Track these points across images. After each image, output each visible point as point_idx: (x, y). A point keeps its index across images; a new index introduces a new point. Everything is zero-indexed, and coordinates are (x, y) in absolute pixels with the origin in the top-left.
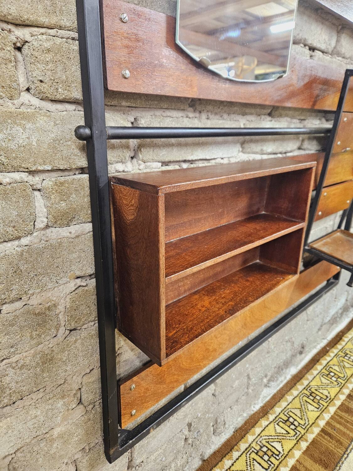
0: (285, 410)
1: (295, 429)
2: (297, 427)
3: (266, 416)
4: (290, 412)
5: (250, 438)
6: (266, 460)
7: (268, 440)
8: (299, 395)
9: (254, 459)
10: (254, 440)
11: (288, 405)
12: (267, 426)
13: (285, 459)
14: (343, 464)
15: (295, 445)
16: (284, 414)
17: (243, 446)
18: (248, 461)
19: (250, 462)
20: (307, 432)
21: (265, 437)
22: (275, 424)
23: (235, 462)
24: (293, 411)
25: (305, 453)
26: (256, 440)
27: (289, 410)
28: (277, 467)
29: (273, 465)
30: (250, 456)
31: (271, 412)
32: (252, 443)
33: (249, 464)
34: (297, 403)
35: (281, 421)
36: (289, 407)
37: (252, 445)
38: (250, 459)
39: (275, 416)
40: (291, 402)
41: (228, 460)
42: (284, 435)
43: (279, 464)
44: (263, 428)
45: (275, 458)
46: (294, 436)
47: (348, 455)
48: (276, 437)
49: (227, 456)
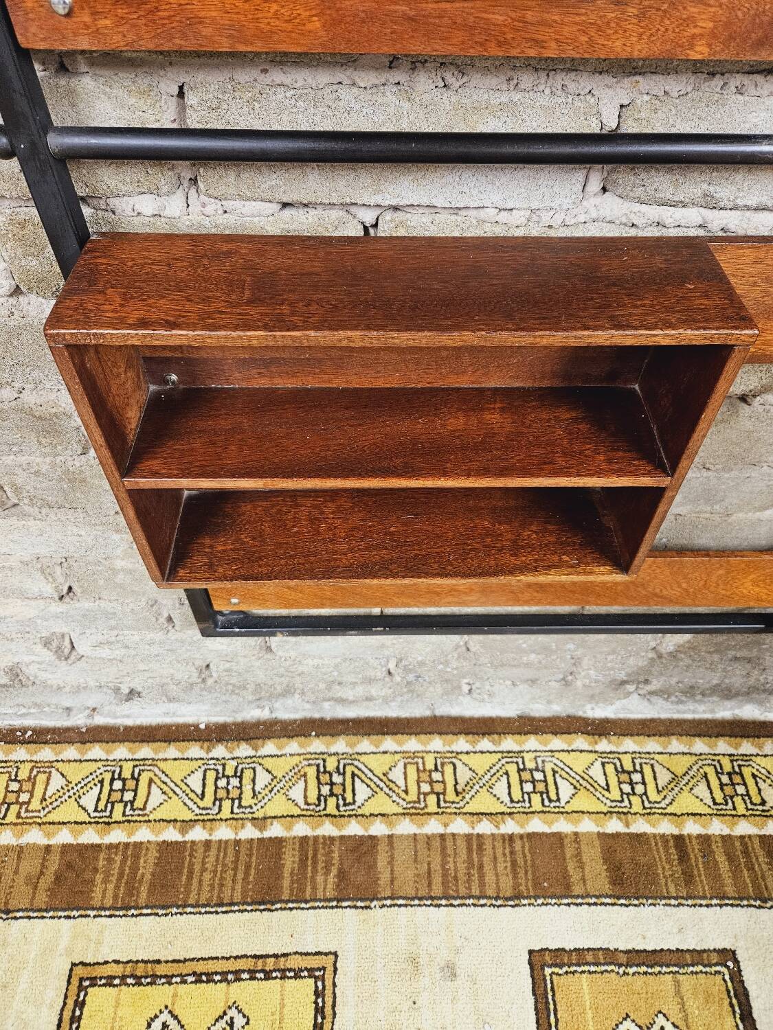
0: (643, 756)
1: (628, 794)
2: (634, 794)
3: (596, 737)
4: (649, 766)
5: (532, 742)
6: (525, 790)
7: (559, 770)
8: (704, 757)
9: (507, 773)
10: (536, 751)
11: (662, 753)
12: (581, 751)
13: (557, 815)
14: (652, 907)
15: (598, 813)
16: (633, 759)
17: (509, 743)
18: (497, 767)
19: (498, 771)
20: (644, 815)
21: (558, 763)
22: (600, 759)
23: (475, 752)
24: (658, 768)
25: (602, 836)
26: (538, 754)
27: (652, 762)
28: (533, 813)
29: (527, 805)
30: (506, 765)
31: (614, 738)
32: (527, 752)
33: (493, 771)
34: (680, 765)
35: (615, 764)
36: (657, 757)
37: (525, 754)
38: (501, 768)
39: (614, 749)
40: (671, 754)
41: (467, 742)
42: (595, 785)
43: (539, 812)
44: (570, 749)
45: (543, 800)
46: (612, 801)
47: (679, 905)
48: (578, 778)
49: (471, 736)
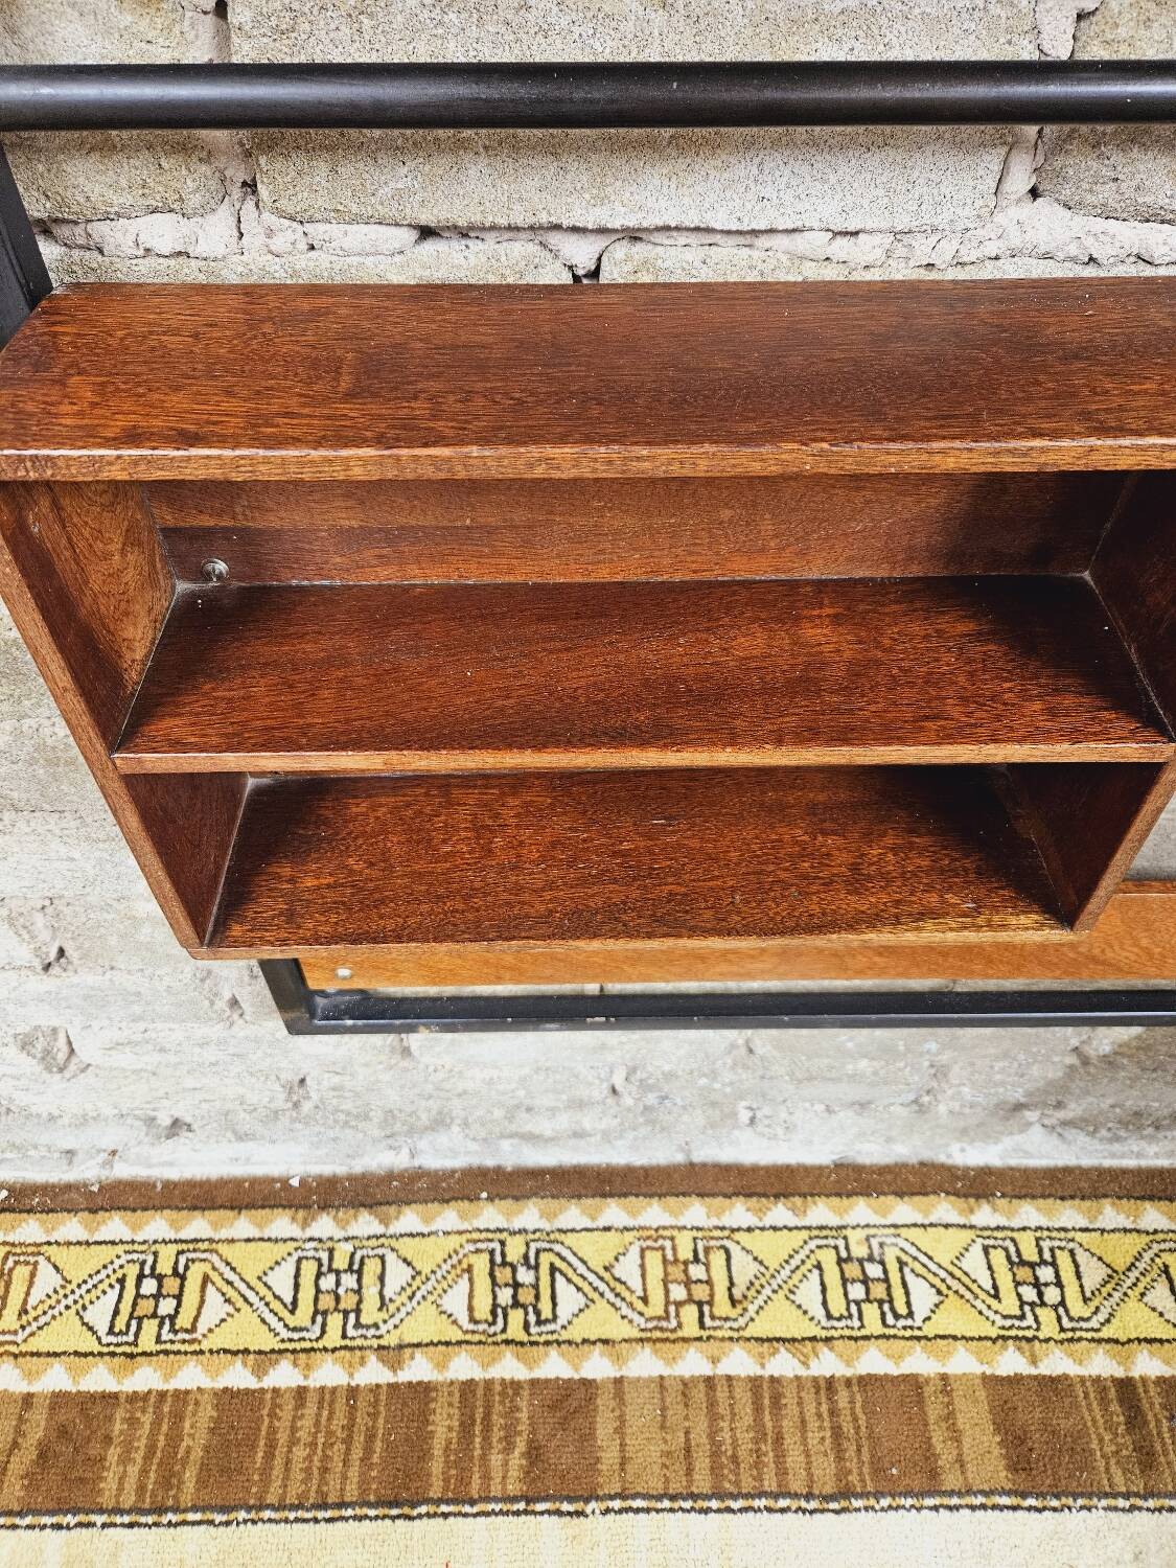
0: (1054, 1234)
1: (1032, 1304)
2: (1043, 1304)
3: (972, 1201)
4: (1066, 1254)
5: (861, 1210)
6: (851, 1297)
7: (910, 1260)
8: (1160, 1236)
9: (819, 1266)
10: (867, 1226)
11: (1086, 1230)
12: (947, 1226)
13: (909, 1343)
14: (1084, 1513)
15: (980, 1339)
16: (1038, 1240)
17: (821, 1212)
18: (802, 1255)
19: (803, 1262)
20: (1062, 1342)
21: (907, 1247)
22: (980, 1240)
23: (762, 1229)
24: (1081, 1257)
25: (990, 1381)
26: (872, 1231)
27: (1071, 1245)
28: (866, 1338)
29: (857, 1324)
30: (817, 1251)
31: (1002, 1203)
32: (853, 1228)
33: (794, 1262)
34: (1121, 1251)
35: (1006, 1250)
36: (1079, 1236)
37: (848, 1232)
38: (808, 1257)
39: (1003, 1222)
40: (1103, 1231)
41: (748, 1210)
42: (974, 1287)
43: (877, 1338)
44: (927, 1222)
45: (883, 1315)
46: (1005, 1317)
47: (1133, 1508)
48: (943, 1274)
49: (755, 1199)
